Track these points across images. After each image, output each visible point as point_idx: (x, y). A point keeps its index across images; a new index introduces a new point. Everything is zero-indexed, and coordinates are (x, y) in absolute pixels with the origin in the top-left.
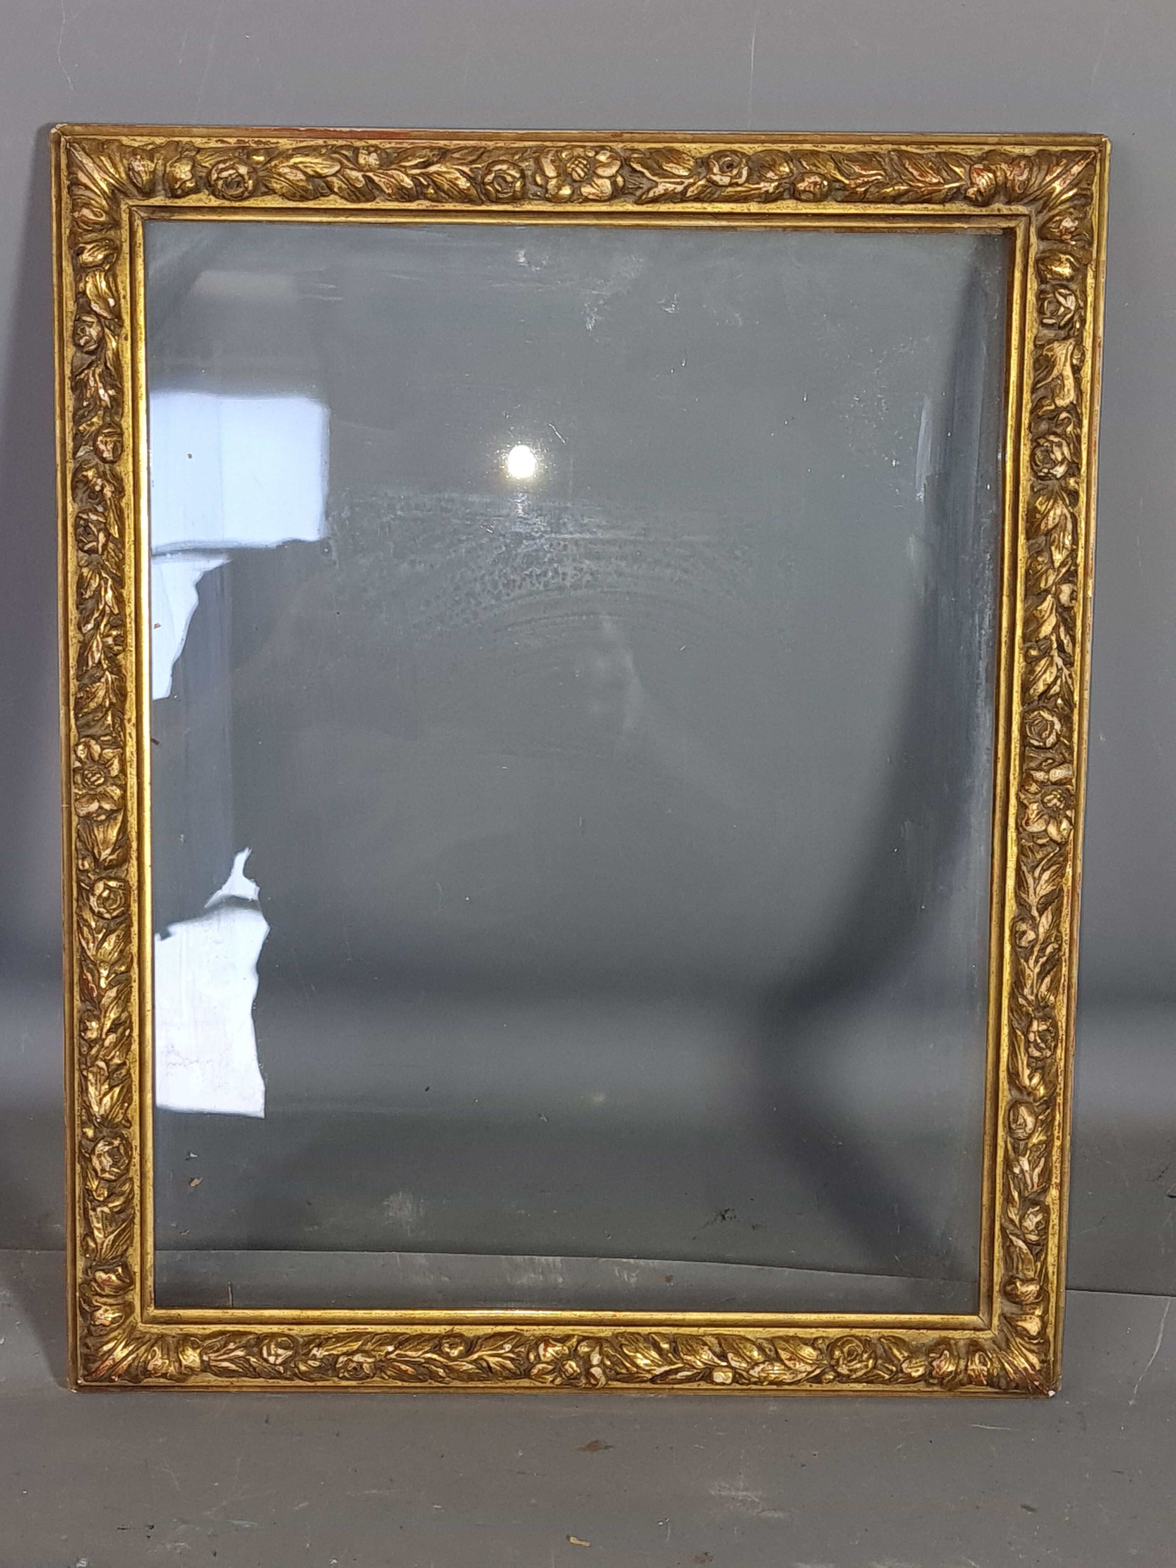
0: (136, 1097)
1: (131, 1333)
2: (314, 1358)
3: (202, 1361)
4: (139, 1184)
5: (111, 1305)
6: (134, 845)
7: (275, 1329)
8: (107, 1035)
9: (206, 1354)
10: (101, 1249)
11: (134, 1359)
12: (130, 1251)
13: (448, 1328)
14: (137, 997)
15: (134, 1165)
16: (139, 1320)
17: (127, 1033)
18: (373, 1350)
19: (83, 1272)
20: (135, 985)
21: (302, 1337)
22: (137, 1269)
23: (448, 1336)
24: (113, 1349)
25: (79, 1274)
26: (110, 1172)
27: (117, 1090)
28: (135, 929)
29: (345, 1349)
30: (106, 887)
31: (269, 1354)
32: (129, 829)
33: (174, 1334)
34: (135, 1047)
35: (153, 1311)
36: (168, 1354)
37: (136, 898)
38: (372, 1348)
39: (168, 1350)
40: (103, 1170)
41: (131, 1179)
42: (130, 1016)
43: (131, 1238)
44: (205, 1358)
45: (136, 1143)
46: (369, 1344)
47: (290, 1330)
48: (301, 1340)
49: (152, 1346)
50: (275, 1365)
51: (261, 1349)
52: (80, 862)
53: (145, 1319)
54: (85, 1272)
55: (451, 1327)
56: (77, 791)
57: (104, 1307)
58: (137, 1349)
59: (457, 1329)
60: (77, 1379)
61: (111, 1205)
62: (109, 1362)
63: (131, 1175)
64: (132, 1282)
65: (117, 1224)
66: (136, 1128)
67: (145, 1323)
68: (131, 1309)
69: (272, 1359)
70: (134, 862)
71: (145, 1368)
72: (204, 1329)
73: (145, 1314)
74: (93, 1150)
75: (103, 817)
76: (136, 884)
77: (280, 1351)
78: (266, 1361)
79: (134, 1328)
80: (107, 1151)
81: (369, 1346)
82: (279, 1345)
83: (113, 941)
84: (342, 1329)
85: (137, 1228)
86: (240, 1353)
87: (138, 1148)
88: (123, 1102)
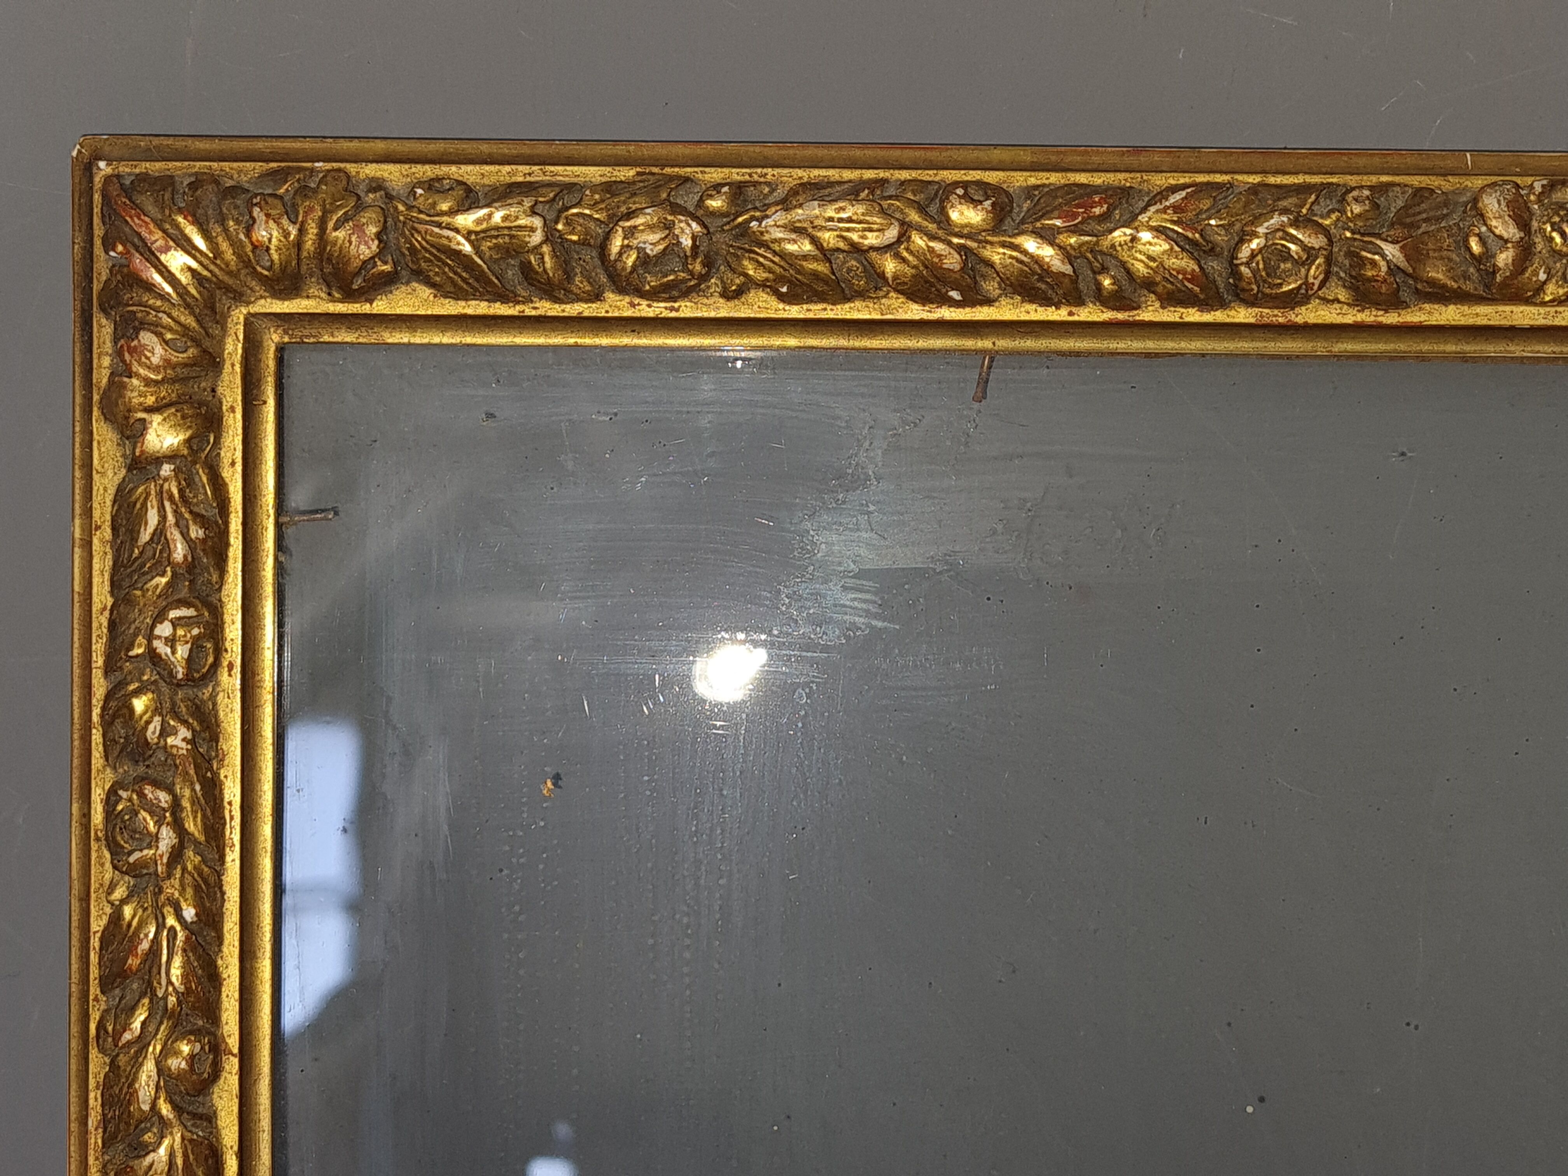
0: (795, 312)
1: (228, 289)
2: (165, 732)
3: (158, 460)
4: (586, 314)
5: (299, 244)
6: (1391, 318)
7: (233, 632)
8: (960, 249)
9: (177, 471)
10: (439, 225)
11: (163, 297)
12: (425, 292)
13: (233, 1043)
14: (1033, 317)
15: (633, 305)
16: (255, 309)
17: (955, 295)
18: (184, 869)
19: (373, 179)
20: (1060, 314)
21: (213, 697)
22: (380, 306)
23: (216, 1048)
24: (188, 247)
25: (371, 170)
26: (625, 248)
27: (821, 268)
28: (1193, 315)
29: (186, 804)
30: (1310, 253)
31: (175, 623)
32: (1427, 306)
33: (220, 390)
34: (915, 312)
35: (273, 338)
36: (173, 381)
37: (1266, 320)
38: (190, 867)
39: (184, 380)
40: (630, 233)
41: (596, 297)
42: (989, 302)
43: (458, 294)
44: (167, 469)
45: (687, 309)
46: (198, 858)
47: (231, 666)
48: (207, 692)
49: (197, 343)
50: (150, 637)
51: (188, 605)
52: (1367, 193)
53: (257, 323)
54: (376, 185)
55: (236, 1051)
56: (1538, 188)
57: (293, 231)
58: (188, 306)
59: (232, 1065)
60: (109, 162)
61: (545, 249)
62: (156, 239)
63: (610, 296)
64: (349, 295)
65: (496, 261)
66: (724, 310)
67: (247, 324)
68: (281, 291)
69: (164, 629)
70: (1352, 316)
71: (143, 325)
72: (233, 464)
73: (264, 323)
74: (677, 209)
75: (1475, 246)
76: (1299, 320)
77: (182, 651)
78: (160, 617)
79: (239, 297)
80: (679, 243)
81: (192, 858)
82: (196, 645)
83: (1173, 262)
84: (232, 792)
85: (478, 307)
86: (179, 551)
87: (673, 314)
88: (790, 282)
